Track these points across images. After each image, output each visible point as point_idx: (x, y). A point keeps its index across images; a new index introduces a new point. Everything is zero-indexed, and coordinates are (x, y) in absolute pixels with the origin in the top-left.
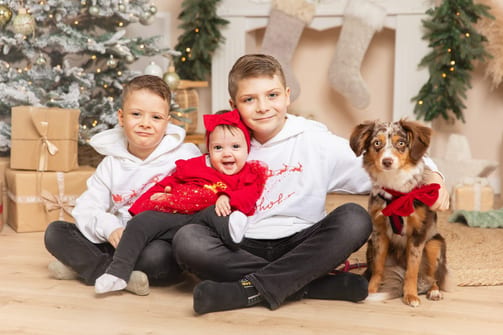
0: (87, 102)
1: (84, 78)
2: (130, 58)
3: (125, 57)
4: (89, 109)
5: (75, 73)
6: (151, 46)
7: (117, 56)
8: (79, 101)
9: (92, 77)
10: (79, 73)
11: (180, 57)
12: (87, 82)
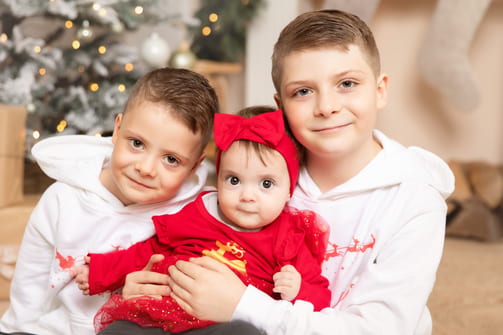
0: (50, 93)
1: (46, 55)
2: (118, 27)
3: (109, 25)
4: (54, 103)
5: (28, 49)
6: (153, 10)
7: (95, 22)
8: (33, 92)
9: (58, 55)
10: (36, 48)
11: (201, 29)
12: (50, 62)
